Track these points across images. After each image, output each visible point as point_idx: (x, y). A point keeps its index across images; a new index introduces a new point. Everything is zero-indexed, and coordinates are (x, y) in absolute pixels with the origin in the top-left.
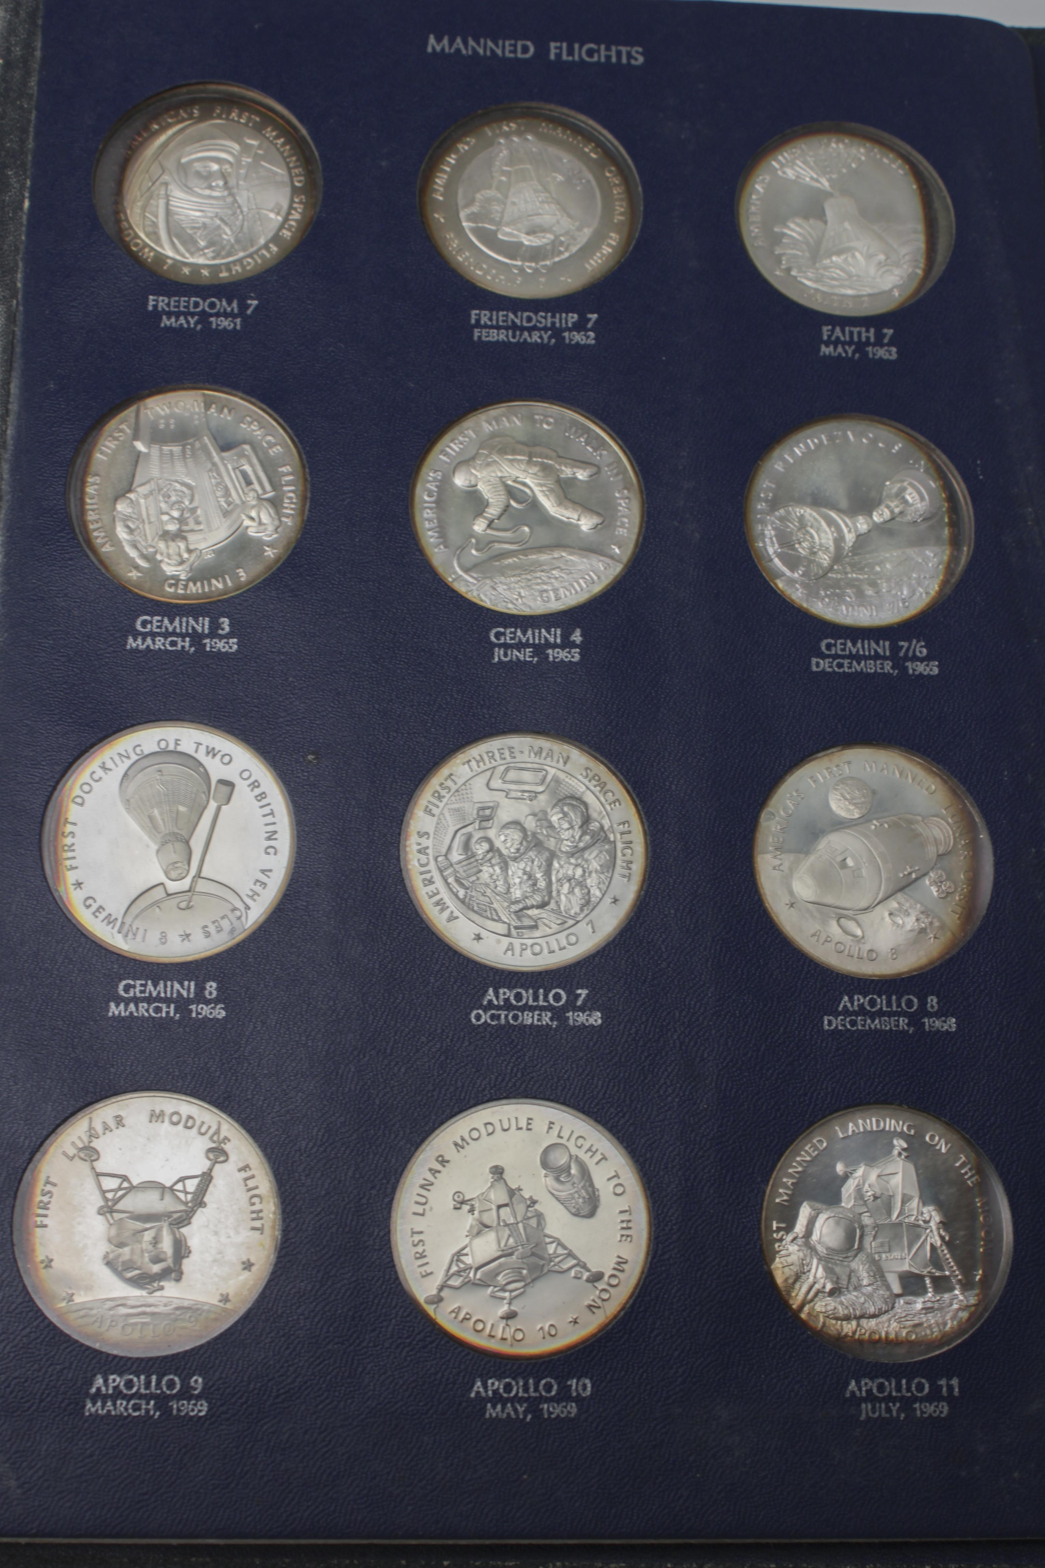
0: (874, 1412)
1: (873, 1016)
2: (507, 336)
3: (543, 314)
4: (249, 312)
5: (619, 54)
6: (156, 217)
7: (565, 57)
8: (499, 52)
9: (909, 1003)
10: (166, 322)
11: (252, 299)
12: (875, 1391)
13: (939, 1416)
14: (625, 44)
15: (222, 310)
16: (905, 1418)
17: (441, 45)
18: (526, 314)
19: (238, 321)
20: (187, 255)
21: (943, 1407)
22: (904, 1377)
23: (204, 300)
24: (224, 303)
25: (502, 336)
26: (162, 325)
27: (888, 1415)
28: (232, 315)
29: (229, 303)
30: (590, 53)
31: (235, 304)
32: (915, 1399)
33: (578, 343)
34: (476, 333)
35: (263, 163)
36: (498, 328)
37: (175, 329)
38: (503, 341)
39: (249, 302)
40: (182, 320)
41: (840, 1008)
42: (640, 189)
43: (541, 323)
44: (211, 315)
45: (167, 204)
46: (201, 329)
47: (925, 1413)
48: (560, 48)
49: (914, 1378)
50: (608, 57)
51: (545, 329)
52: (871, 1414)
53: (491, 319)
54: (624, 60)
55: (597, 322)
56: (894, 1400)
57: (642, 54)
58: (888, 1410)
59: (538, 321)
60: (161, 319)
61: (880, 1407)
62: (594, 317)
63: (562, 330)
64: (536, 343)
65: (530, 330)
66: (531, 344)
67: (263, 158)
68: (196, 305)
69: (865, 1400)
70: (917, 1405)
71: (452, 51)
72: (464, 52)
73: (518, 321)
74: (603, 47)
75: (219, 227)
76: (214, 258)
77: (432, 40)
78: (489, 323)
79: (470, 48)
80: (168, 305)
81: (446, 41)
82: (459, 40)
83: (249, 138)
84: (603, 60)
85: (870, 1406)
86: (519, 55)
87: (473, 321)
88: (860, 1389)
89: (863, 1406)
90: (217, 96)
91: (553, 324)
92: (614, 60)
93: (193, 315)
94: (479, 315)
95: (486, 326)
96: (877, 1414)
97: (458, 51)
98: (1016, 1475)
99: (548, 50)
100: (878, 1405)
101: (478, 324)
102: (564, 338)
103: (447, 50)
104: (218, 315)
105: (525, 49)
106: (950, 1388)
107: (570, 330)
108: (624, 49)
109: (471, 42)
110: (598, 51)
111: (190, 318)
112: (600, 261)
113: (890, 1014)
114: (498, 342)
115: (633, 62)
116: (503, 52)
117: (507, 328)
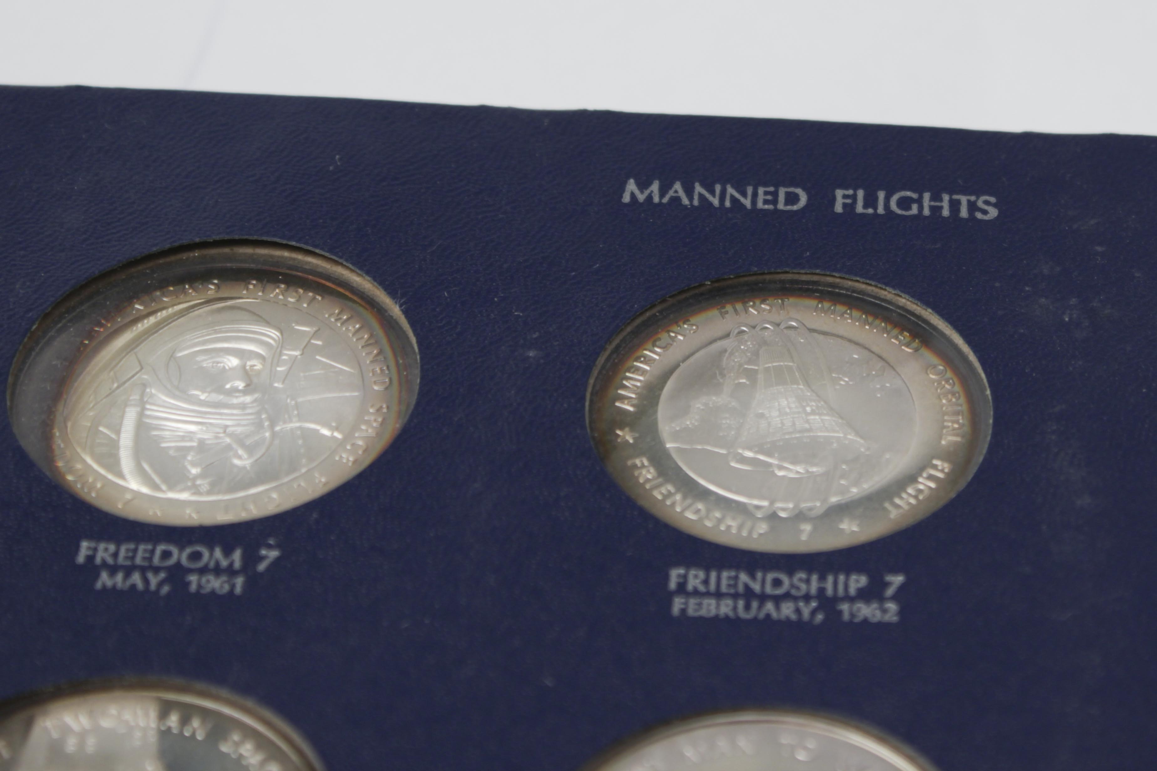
2: (735, 608)
3: (803, 575)
4: (262, 567)
5: (955, 205)
6: (118, 432)
7: (860, 208)
8: (747, 203)
10: (105, 579)
11: (270, 547)
14: (964, 193)
15: (212, 564)
17: (647, 192)
18: (770, 576)
19: (239, 581)
20: (164, 487)
23: (182, 548)
24: (218, 553)
25: (725, 608)
26: (99, 585)
28: (231, 572)
29: (228, 552)
30: (904, 203)
31: (237, 556)
33: (865, 621)
34: (678, 604)
35: (318, 357)
36: (718, 595)
37: (122, 592)
38: (727, 618)
39: (263, 552)
40: (136, 578)
42: (988, 392)
43: (798, 588)
44: (191, 571)
45: (141, 415)
46: (169, 595)
48: (854, 197)
50: (936, 210)
51: (807, 598)
53: (706, 582)
54: (964, 213)
55: (902, 588)
57: (995, 205)
59: (792, 586)
60: (97, 576)
62: (897, 580)
63: (835, 599)
64: (788, 622)
65: (777, 600)
66: (779, 622)
67: (319, 350)
68: (166, 555)
71: (665, 200)
72: (686, 201)
73: (756, 587)
74: (927, 196)
75: (229, 447)
76: (209, 493)
77: (631, 186)
78: (702, 588)
79: (696, 197)
80: (115, 555)
81: (655, 187)
82: (678, 186)
83: (298, 323)
84: (926, 212)
86: (781, 206)
87: (673, 585)
90: (253, 266)
91: (822, 591)
92: (946, 213)
93: (156, 570)
94: (685, 577)
95: (696, 593)
97: (676, 200)
99: (834, 199)
101: (682, 588)
102: (840, 612)
103: (656, 199)
104: (203, 571)
105: (792, 199)
107: (852, 600)
108: (964, 199)
109: (698, 189)
110: (919, 202)
111: (150, 576)
112: (913, 501)
114: (716, 617)
115: (979, 216)
116: (754, 202)
117: (735, 596)
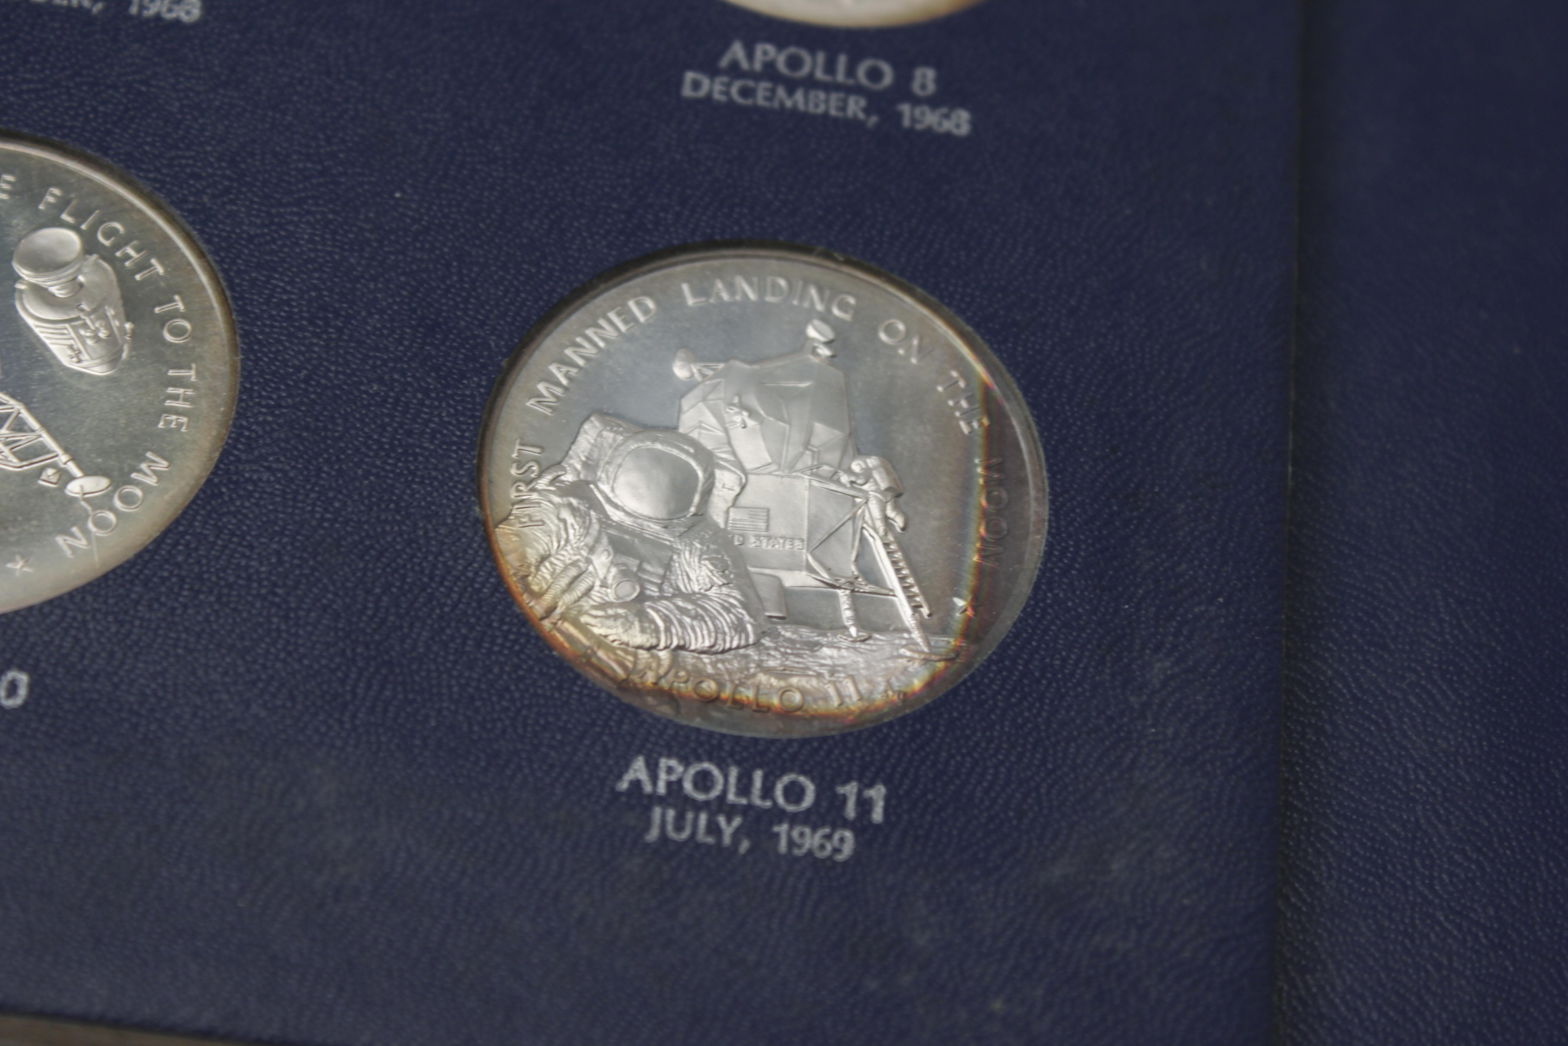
0: (679, 828)
1: (791, 86)
9: (875, 74)
12: (688, 786)
13: (830, 858)
16: (750, 851)
21: (842, 840)
22: (760, 766)
27: (710, 840)
32: (779, 815)
41: (724, 62)
47: (800, 846)
49: (784, 771)
52: (671, 833)
56: (731, 811)
58: (713, 829)
61: (696, 820)
69: (662, 801)
70: (782, 829)
85: (671, 814)
88: (654, 778)
89: (657, 812)
96: (685, 835)
98: (997, 1005)
100: (690, 816)
106: (864, 805)
113: (829, 88)
